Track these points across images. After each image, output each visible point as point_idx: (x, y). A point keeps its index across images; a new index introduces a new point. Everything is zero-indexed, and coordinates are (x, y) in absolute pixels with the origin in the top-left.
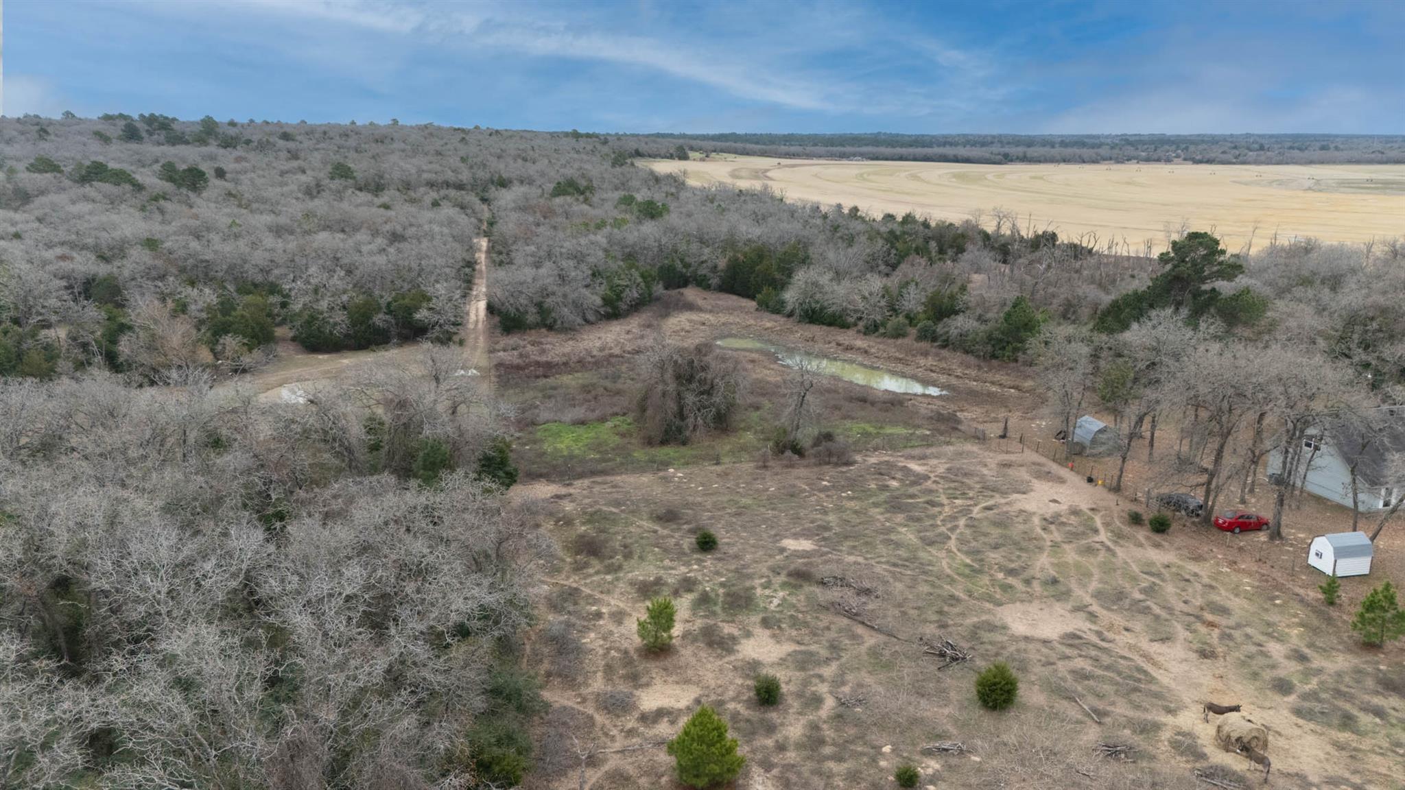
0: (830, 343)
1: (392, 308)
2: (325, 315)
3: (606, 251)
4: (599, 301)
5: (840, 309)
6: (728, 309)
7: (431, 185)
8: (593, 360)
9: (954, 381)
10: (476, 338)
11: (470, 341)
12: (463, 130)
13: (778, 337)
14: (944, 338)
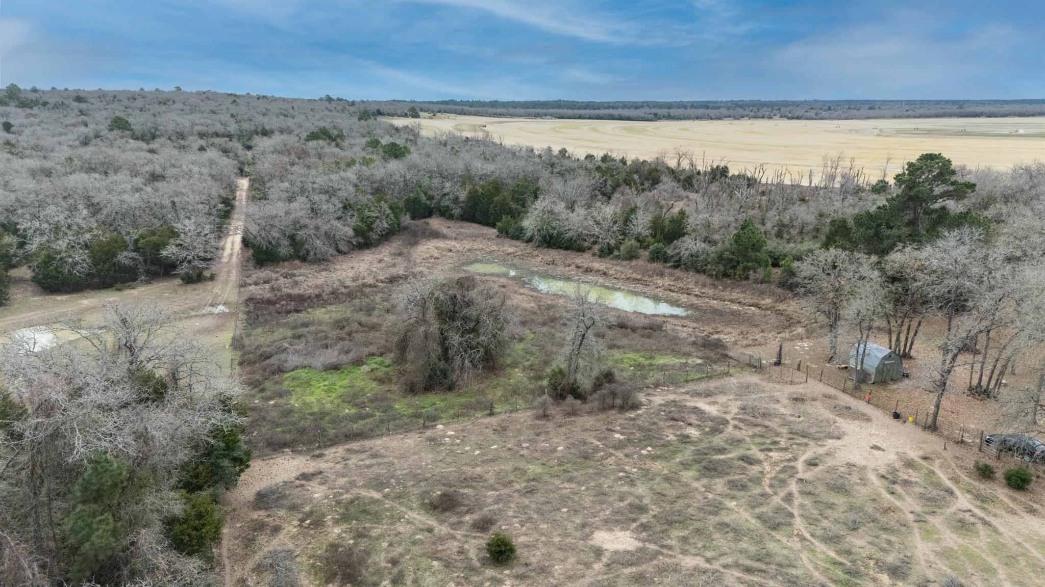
0: (569, 266)
1: (139, 245)
2: (64, 254)
3: (356, 186)
4: (350, 232)
5: (576, 234)
6: (471, 236)
7: (202, 135)
8: (347, 291)
9: (695, 300)
10: (229, 272)
11: (222, 277)
12: (235, 96)
13: (520, 261)
14: (676, 258)
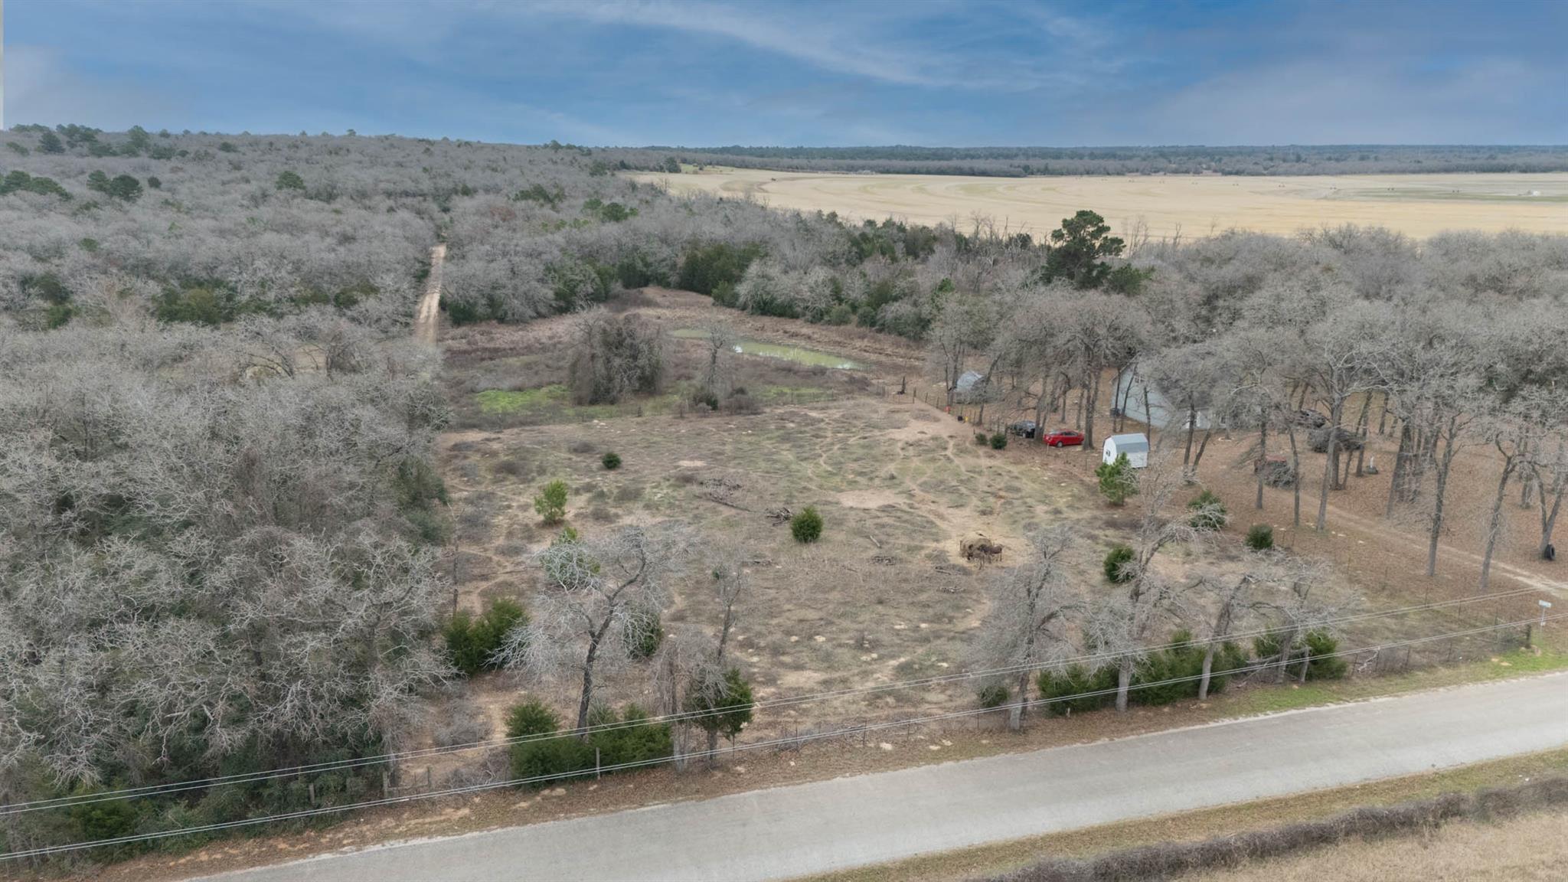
0: (777, 331)
3: (563, 249)
5: (788, 299)
6: (686, 304)
7: (388, 194)
8: (541, 346)
12: (428, 142)
